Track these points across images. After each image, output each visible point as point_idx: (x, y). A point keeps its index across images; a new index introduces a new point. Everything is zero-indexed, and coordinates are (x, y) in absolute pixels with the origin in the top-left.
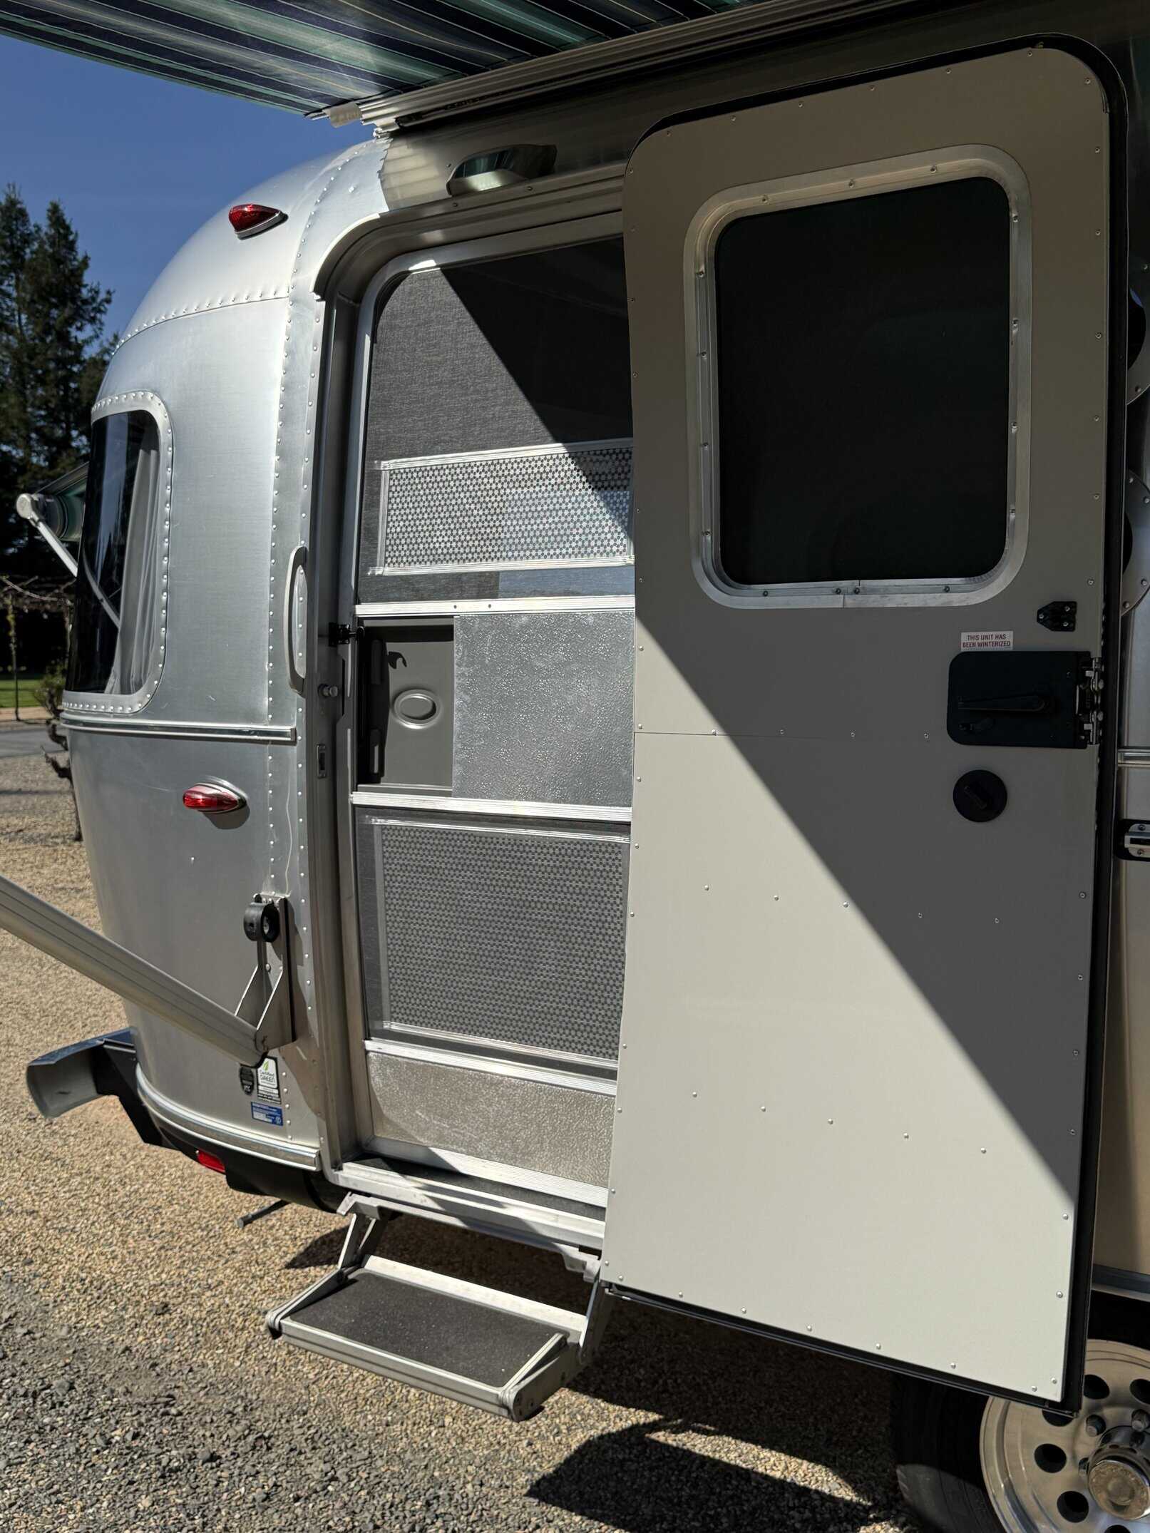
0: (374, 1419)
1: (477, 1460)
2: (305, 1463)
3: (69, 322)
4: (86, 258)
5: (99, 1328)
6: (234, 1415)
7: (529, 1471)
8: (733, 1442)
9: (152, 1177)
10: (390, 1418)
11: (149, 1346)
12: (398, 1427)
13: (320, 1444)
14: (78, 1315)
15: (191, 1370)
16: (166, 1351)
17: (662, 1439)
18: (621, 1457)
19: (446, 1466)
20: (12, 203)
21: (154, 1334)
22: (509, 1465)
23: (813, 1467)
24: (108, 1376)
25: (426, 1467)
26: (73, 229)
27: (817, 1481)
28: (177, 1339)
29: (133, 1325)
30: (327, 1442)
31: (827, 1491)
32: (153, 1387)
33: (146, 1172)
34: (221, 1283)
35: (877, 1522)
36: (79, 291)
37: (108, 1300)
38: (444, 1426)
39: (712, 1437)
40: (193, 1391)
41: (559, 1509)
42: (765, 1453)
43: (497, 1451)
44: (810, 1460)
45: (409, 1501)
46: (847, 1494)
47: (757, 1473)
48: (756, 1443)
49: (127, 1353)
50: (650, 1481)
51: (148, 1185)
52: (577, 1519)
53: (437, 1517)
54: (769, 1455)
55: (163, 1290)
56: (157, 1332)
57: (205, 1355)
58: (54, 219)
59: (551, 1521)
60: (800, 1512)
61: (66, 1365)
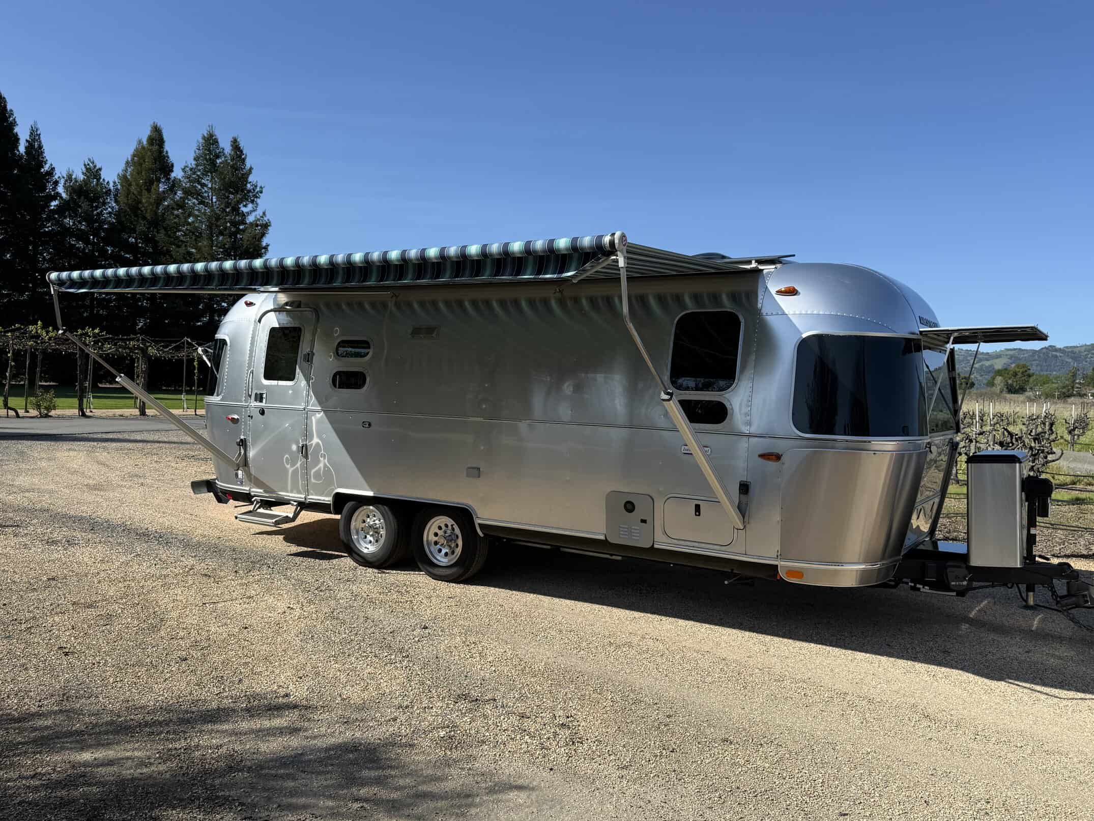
3: (239, 202)
4: (251, 169)
20: (211, 135)
26: (244, 152)
36: (246, 185)
58: (234, 146)
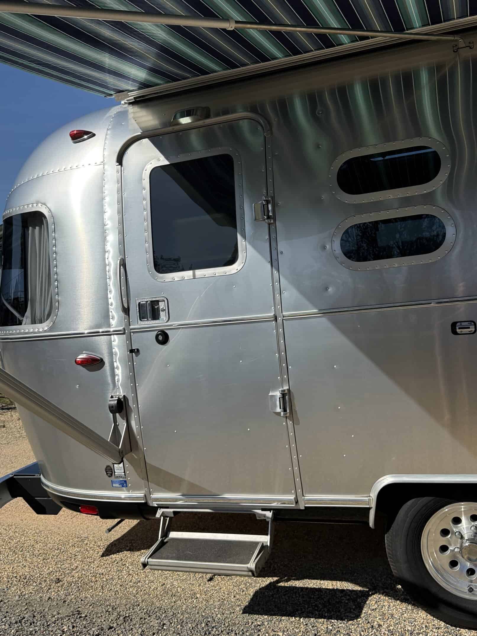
0: (168, 601)
1: (217, 606)
2: (149, 622)
5: (32, 593)
6: (109, 612)
7: (239, 606)
8: (309, 580)
9: (23, 535)
10: (174, 600)
11: (58, 595)
12: (179, 602)
13: (151, 614)
14: (20, 590)
15: (82, 600)
16: (66, 596)
17: (283, 585)
18: (271, 594)
19: (206, 611)
21: (58, 591)
22: (230, 605)
23: (342, 583)
24: (47, 609)
25: (198, 613)
27: (345, 587)
28: (70, 590)
29: (48, 589)
30: (154, 613)
31: (351, 589)
32: (68, 609)
33: (19, 534)
34: (77, 567)
35: (374, 595)
37: (31, 582)
38: (197, 598)
39: (301, 581)
40: (87, 607)
41: (257, 615)
42: (322, 582)
43: (223, 602)
44: (340, 581)
45: (199, 625)
46: (359, 588)
47: (323, 588)
48: (317, 579)
49: (50, 600)
50: (286, 599)
51: (23, 538)
52: (266, 617)
53: (213, 628)
54: (324, 582)
55: (54, 574)
56: (59, 589)
57: (85, 593)
59: (256, 620)
60: (345, 597)
61: (26, 609)
